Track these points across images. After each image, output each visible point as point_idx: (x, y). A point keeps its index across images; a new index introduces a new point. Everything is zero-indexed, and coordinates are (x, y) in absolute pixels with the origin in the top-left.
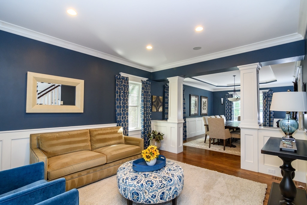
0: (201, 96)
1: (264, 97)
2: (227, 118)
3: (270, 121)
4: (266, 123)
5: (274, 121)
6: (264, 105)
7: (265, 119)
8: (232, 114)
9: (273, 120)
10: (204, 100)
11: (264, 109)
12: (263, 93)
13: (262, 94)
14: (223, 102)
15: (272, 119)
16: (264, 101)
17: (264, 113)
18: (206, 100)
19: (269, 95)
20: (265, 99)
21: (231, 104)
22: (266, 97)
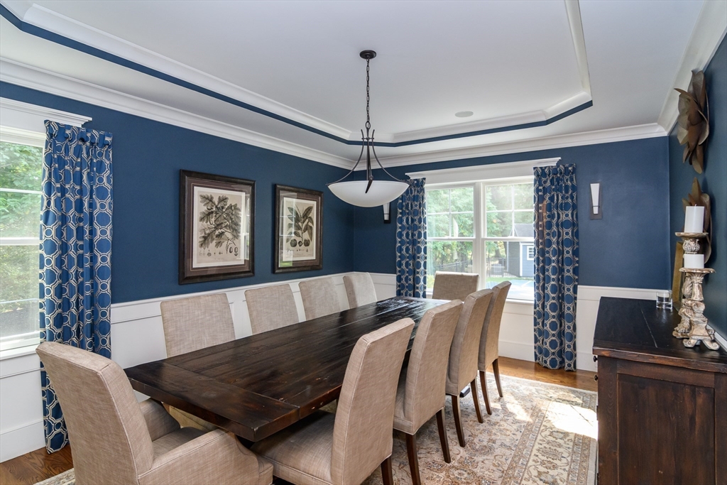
0: (274, 187)
1: (537, 191)
2: (403, 282)
3: (561, 298)
4: (548, 304)
5: (578, 296)
6: (537, 226)
7: (544, 288)
8: (419, 263)
9: (575, 291)
10: (291, 204)
11: (537, 243)
12: (537, 174)
13: (533, 177)
14: (390, 214)
15: (571, 286)
16: (537, 208)
17: (538, 261)
18: (314, 204)
19: (558, 180)
20: (544, 199)
21: (416, 223)
22: (545, 191)
